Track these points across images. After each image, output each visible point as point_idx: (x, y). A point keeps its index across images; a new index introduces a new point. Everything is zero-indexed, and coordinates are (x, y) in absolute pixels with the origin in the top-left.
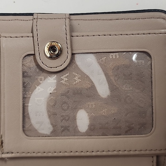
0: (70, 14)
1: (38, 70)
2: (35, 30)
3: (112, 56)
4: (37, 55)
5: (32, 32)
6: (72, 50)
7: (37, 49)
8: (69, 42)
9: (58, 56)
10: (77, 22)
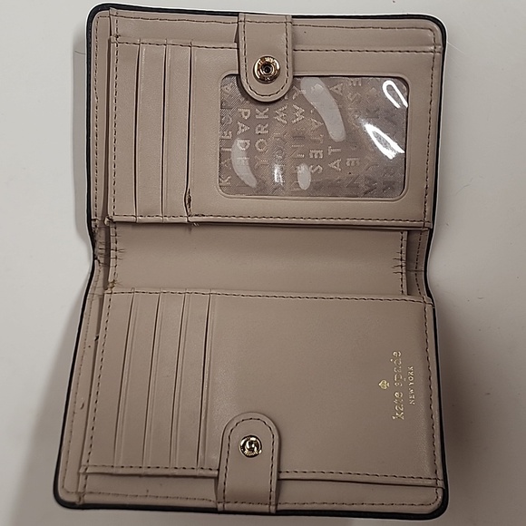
0: (293, 17)
1: (242, 99)
2: (241, 39)
3: (357, 82)
4: (243, 75)
5: (237, 41)
6: (294, 71)
7: (243, 67)
8: (290, 58)
9: (274, 78)
10: (302, 29)
